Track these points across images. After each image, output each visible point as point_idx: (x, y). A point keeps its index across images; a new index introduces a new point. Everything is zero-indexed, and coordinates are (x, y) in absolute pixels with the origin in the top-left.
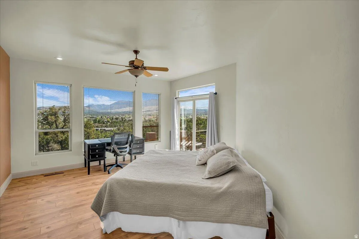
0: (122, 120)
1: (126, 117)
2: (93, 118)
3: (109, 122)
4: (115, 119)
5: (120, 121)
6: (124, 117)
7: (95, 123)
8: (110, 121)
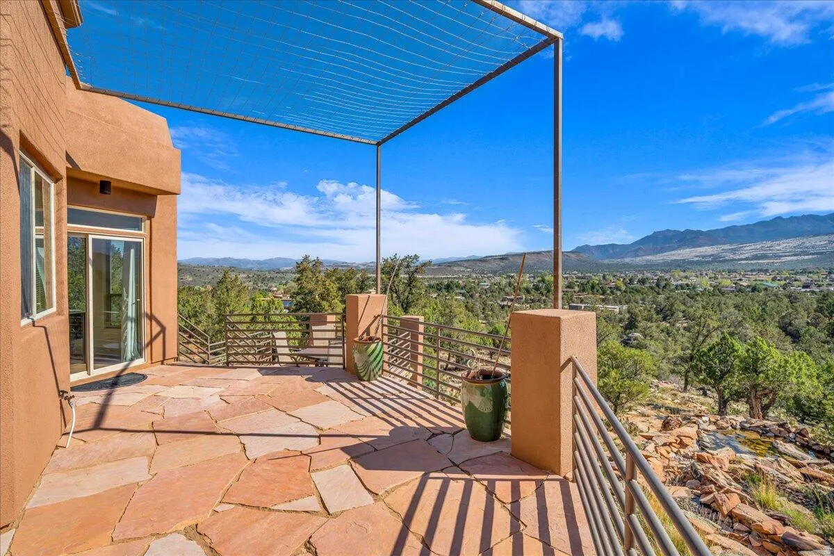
0: (658, 285)
1: (673, 276)
2: (583, 278)
3: (618, 289)
4: (639, 281)
5: (652, 288)
6: (667, 276)
7: (584, 290)
8: (623, 288)
